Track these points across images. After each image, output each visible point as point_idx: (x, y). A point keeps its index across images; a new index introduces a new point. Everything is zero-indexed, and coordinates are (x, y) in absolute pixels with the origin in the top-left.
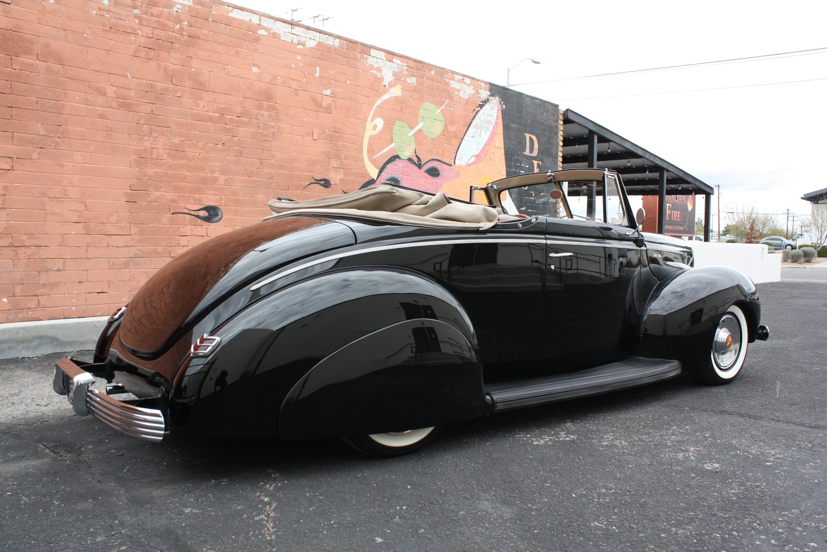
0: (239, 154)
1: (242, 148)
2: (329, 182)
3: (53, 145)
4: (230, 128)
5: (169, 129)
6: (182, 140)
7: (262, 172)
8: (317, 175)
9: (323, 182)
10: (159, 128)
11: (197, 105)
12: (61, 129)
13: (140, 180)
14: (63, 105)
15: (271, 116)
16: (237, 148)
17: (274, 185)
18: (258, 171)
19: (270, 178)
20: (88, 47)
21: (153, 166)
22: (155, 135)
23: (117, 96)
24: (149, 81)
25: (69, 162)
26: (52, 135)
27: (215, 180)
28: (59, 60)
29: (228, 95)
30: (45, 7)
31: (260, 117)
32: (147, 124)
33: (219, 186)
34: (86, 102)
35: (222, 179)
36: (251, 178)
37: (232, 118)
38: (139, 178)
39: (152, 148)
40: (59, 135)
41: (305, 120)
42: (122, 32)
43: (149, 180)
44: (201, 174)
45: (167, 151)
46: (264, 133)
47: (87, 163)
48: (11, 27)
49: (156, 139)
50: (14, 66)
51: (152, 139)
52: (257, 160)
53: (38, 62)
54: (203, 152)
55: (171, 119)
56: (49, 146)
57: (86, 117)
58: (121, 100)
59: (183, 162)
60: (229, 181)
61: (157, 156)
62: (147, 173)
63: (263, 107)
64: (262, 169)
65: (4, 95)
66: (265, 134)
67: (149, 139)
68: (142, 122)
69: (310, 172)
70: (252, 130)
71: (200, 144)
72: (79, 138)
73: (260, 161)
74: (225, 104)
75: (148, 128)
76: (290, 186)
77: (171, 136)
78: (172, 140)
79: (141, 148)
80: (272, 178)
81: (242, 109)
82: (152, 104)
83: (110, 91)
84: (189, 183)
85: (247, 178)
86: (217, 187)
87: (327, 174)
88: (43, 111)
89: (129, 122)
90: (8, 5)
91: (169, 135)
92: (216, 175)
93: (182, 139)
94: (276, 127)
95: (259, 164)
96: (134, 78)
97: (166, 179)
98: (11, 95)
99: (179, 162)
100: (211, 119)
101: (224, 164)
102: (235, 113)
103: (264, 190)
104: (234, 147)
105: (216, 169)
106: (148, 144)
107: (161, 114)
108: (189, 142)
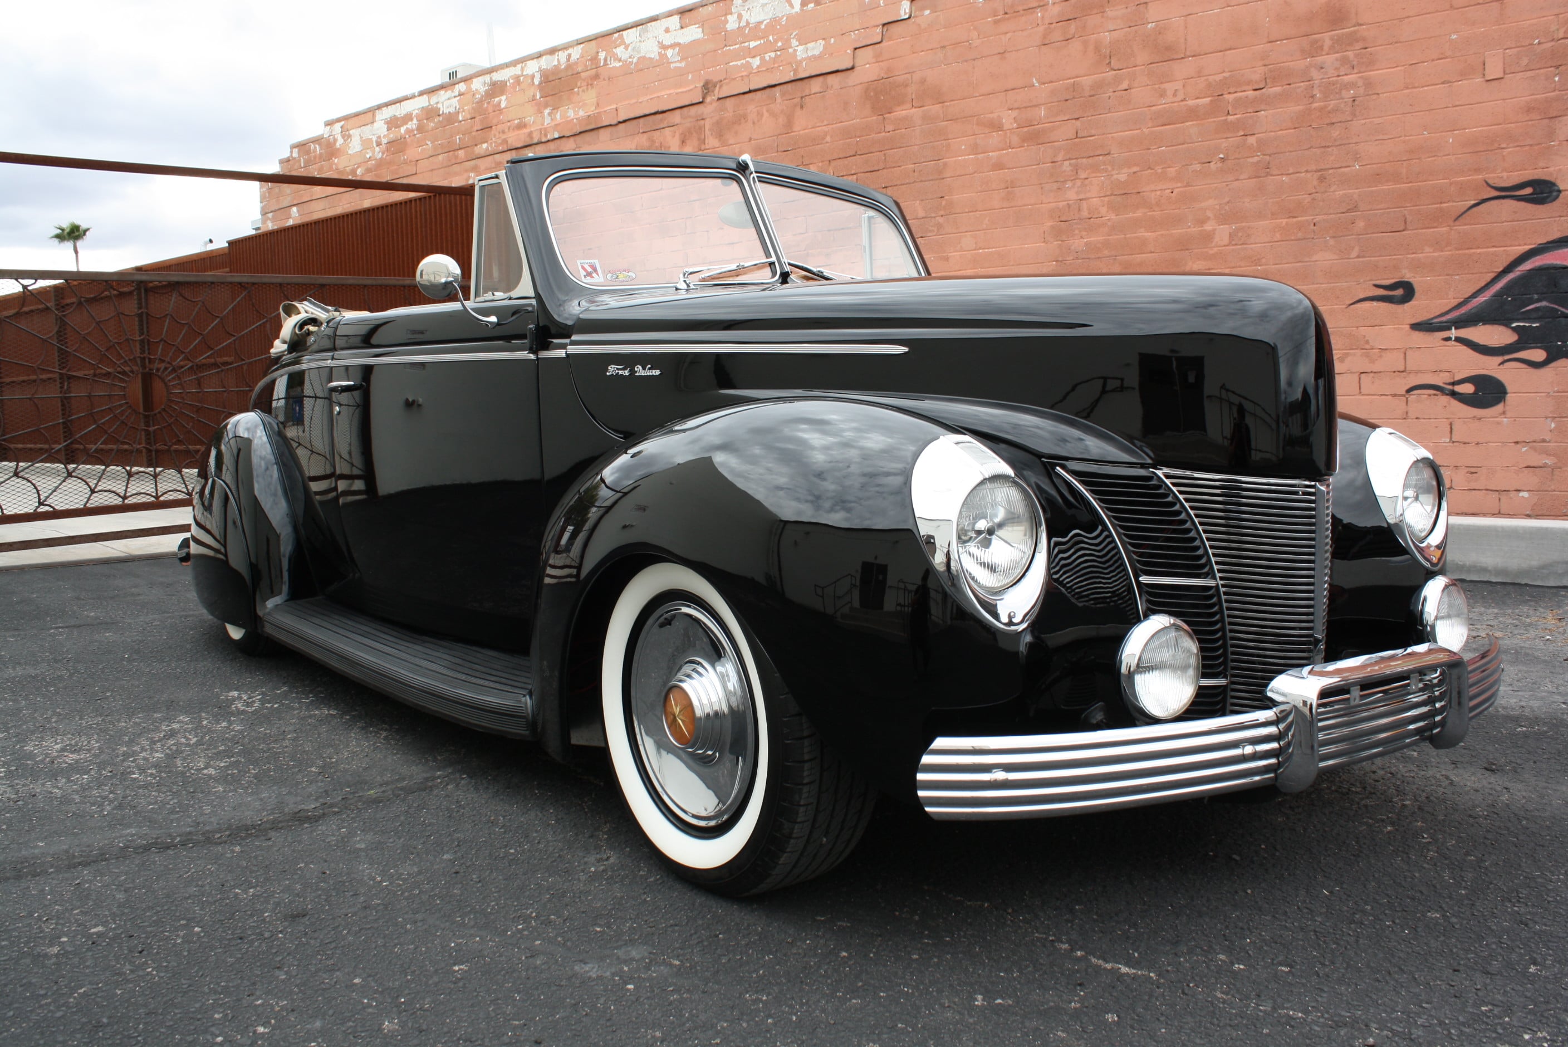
0: (1265, 170)
1: (1270, 155)
2: (1553, 184)
3: (935, 229)
4: (1237, 119)
5: (1108, 157)
6: (1135, 173)
7: (1323, 201)
8: (1505, 174)
9: (1528, 191)
10: (1090, 160)
11: (1163, 94)
12: (944, 203)
13: (1061, 261)
14: (945, 164)
15: (1344, 61)
16: (1256, 159)
17: (1360, 224)
18: (1314, 199)
19: (1349, 211)
20: (974, 60)
21: (1084, 233)
22: (1083, 175)
23: (1018, 125)
24: (1070, 79)
25: (956, 251)
26: (933, 215)
27: (1207, 237)
28: (938, 96)
29: (1230, 49)
30: (919, 25)
31: (1315, 74)
32: (1070, 159)
33: (1215, 250)
34: (975, 149)
35: (1222, 233)
36: (1295, 220)
37: (1240, 98)
38: (1060, 259)
39: (1081, 200)
40: (942, 213)
41: (1454, 37)
42: (1022, 12)
43: (1077, 258)
44: (1177, 232)
45: (1106, 199)
46: (1326, 107)
47: (980, 249)
48: (882, 75)
49: (1087, 182)
50: (887, 129)
51: (1078, 183)
52: (1309, 175)
53: (914, 110)
54: (1179, 185)
55: (1112, 137)
56: (930, 231)
57: (976, 175)
58: (1026, 129)
59: (1139, 214)
60: (1240, 234)
61: (1089, 213)
62: (1073, 248)
63: (1321, 48)
64: (1326, 192)
65: (878, 173)
66: (1329, 108)
67: (1074, 184)
68: (1060, 158)
69: (1478, 171)
70: (1295, 108)
71: (1172, 171)
72: (967, 210)
73: (1317, 175)
74: (1224, 72)
75: (1070, 164)
76: (1409, 218)
77: (1113, 169)
78: (1115, 176)
79: (1061, 204)
80: (1355, 208)
81: (1266, 68)
82: (1077, 119)
83: (1008, 119)
84: (1151, 252)
85: (1285, 221)
86: (1211, 252)
87: (1541, 164)
88: (921, 181)
89: (1039, 164)
90: (878, 45)
91: (1110, 168)
92: (1208, 227)
93: (1135, 169)
94: (1360, 83)
95: (1315, 183)
96: (1044, 84)
97: (1106, 252)
98: (885, 170)
99: (1131, 215)
100: (1193, 114)
101: (1227, 199)
102: (1249, 83)
103: (1332, 242)
104: (1250, 160)
105: (1209, 214)
106: (1072, 195)
107: (1093, 132)
108: (1149, 171)
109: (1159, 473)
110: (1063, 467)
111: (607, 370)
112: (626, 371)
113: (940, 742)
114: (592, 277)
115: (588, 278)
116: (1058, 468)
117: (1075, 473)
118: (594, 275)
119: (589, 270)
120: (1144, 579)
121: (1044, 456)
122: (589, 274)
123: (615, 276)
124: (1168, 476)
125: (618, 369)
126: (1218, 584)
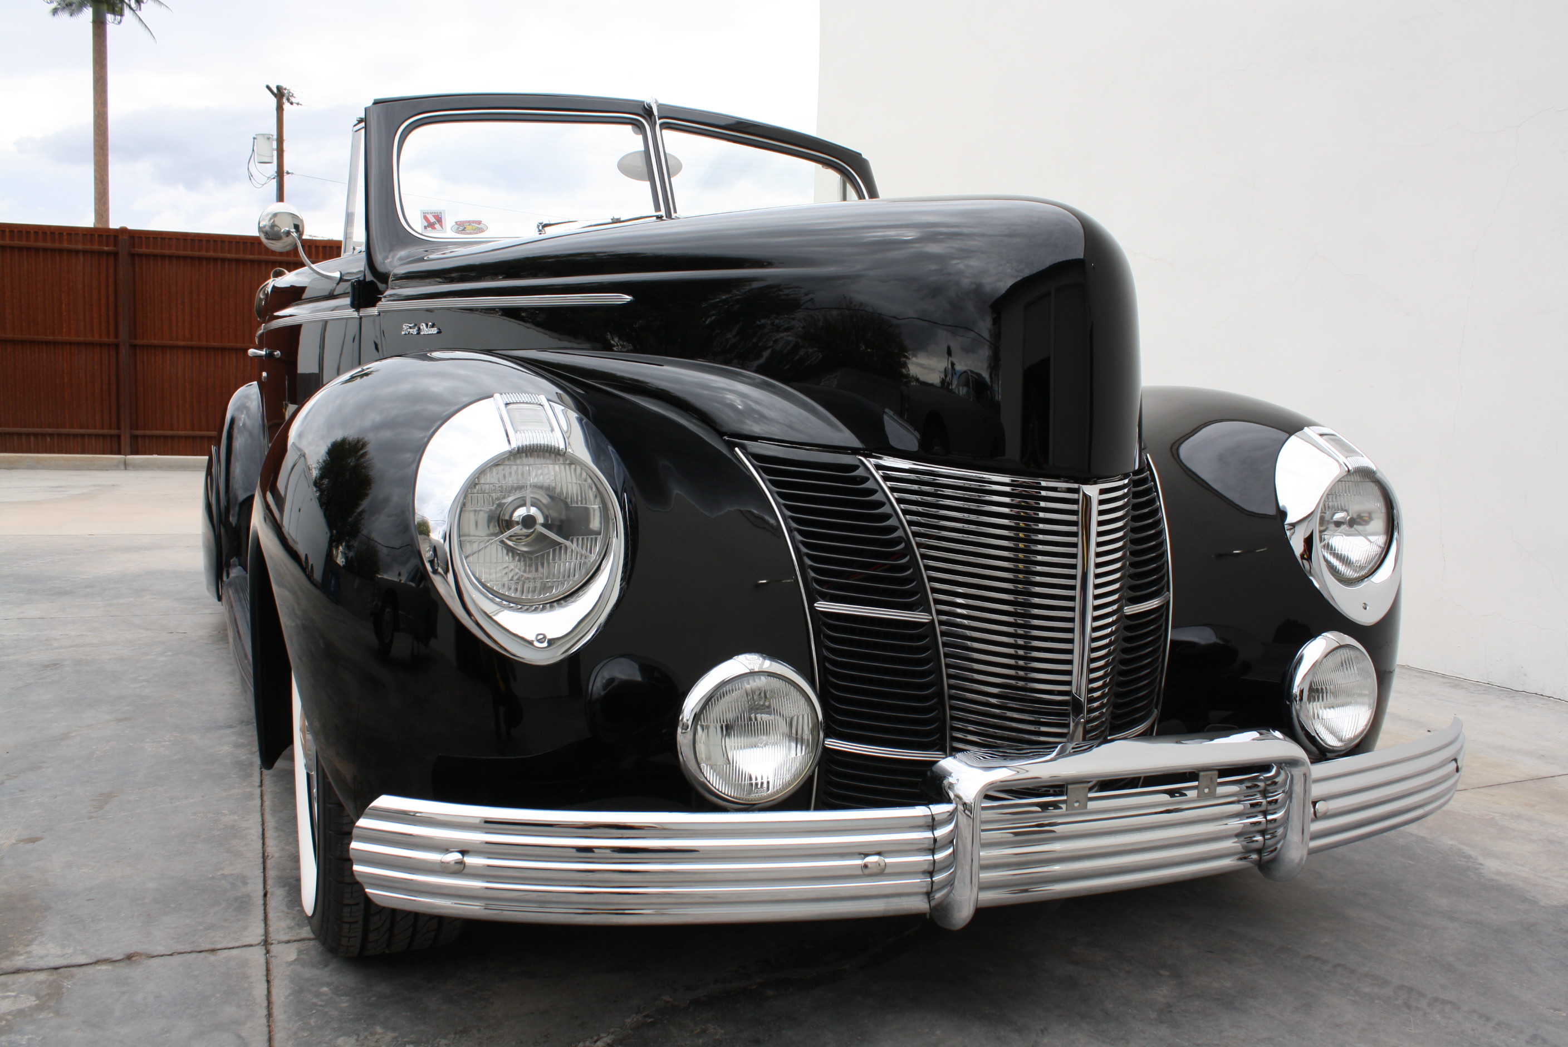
109: (870, 463)
110: (743, 448)
111: (402, 329)
112: (415, 330)
113: (385, 801)
114: (434, 228)
115: (429, 229)
116: (737, 449)
117: (757, 458)
118: (437, 226)
119: (432, 220)
120: (822, 606)
121: (725, 434)
122: (431, 225)
123: (462, 228)
124: (878, 467)
125: (410, 328)
126: (933, 620)
